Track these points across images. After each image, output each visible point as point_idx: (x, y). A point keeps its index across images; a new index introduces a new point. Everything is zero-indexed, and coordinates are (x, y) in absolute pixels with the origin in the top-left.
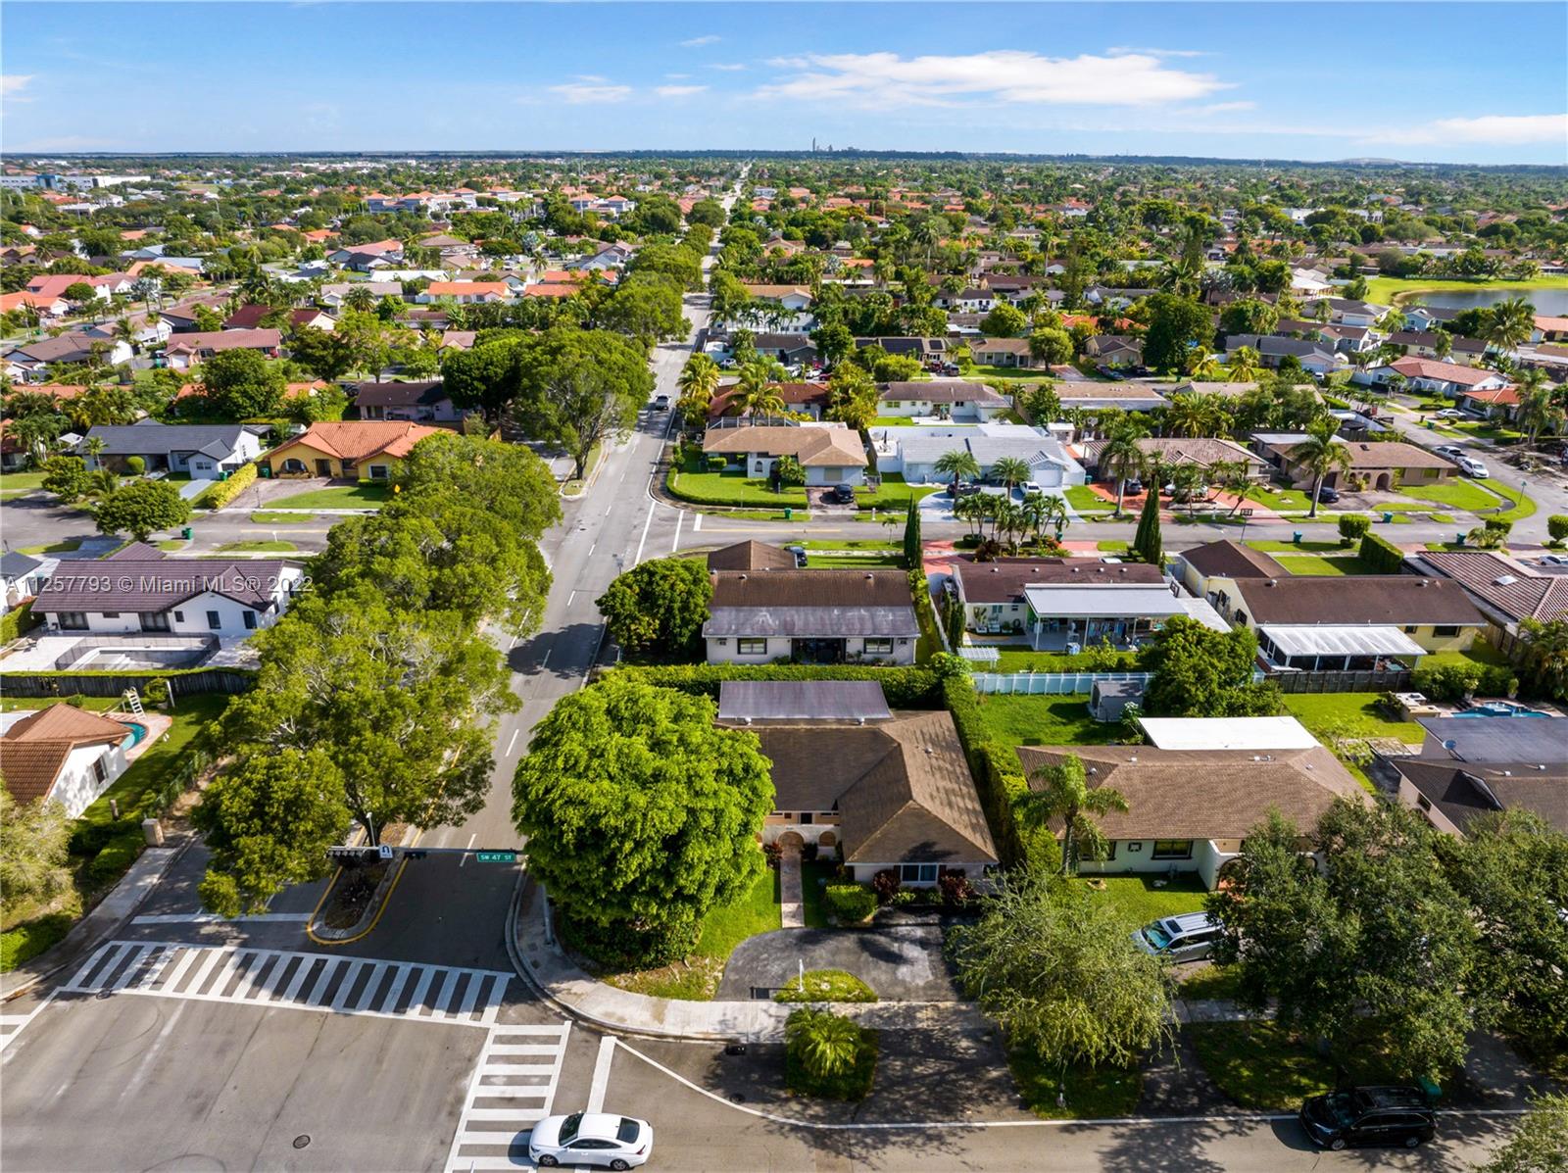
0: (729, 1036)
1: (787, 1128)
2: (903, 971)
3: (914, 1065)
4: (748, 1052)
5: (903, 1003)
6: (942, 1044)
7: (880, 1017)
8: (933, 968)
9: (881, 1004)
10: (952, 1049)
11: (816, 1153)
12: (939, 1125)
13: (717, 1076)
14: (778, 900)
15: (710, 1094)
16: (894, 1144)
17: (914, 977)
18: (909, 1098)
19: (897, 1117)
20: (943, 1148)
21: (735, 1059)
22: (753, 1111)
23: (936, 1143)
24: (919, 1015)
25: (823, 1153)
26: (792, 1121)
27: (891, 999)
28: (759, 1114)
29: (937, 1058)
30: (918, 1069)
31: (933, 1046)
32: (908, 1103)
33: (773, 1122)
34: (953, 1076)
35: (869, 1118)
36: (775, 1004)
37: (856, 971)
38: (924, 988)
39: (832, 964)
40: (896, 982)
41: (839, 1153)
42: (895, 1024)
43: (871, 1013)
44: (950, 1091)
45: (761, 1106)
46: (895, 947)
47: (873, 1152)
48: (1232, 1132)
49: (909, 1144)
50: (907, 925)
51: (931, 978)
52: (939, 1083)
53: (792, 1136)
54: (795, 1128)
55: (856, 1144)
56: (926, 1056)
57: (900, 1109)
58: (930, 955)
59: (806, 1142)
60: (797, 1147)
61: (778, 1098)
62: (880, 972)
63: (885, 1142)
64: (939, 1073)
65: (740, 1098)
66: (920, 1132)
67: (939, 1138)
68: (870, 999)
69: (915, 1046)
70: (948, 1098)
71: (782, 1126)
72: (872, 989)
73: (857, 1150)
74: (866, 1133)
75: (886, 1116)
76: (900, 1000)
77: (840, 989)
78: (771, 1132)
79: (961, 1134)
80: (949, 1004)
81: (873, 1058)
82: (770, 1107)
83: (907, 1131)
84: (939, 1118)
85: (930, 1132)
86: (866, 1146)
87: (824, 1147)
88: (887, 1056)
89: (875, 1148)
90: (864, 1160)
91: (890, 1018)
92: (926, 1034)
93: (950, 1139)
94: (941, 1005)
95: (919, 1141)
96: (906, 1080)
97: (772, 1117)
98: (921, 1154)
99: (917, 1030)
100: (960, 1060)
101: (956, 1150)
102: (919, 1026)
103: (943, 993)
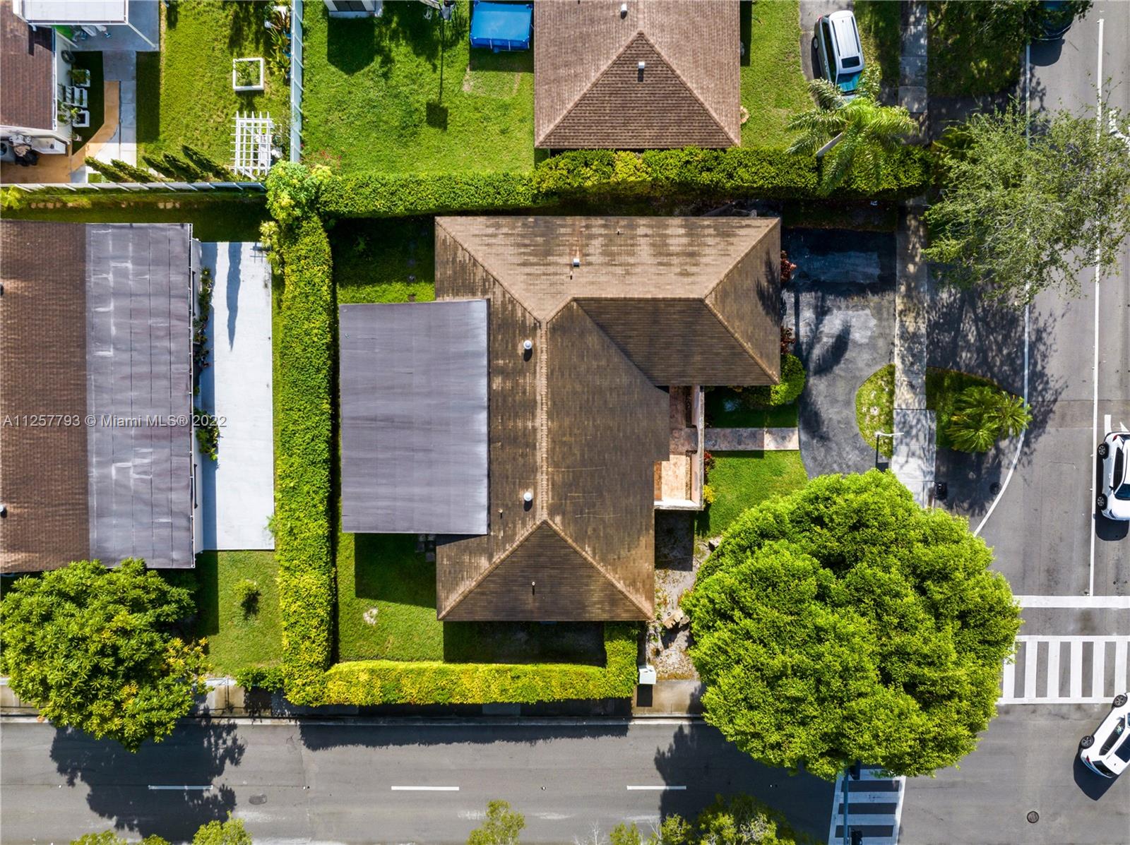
0: (926, 498)
1: (1026, 449)
2: (857, 336)
3: (967, 342)
4: (943, 480)
5: (897, 342)
6: (943, 314)
7: (912, 364)
8: (855, 307)
9: (897, 362)
10: (950, 306)
11: (1050, 428)
12: (1027, 330)
13: (971, 506)
14: (760, 454)
15: (990, 512)
16: (1044, 368)
17: (867, 328)
18: (1000, 350)
19: (1019, 362)
20: (1049, 330)
21: (952, 491)
22: (1007, 477)
23: (1044, 335)
24: (911, 329)
25: (1050, 423)
26: (1019, 446)
27: (892, 353)
28: (1011, 471)
29: (960, 320)
30: (971, 338)
31: (948, 321)
32: (1005, 352)
33: (1019, 460)
34: (980, 310)
35: (1018, 384)
36: (894, 458)
37: (855, 381)
38: (880, 320)
39: (848, 403)
40: (872, 345)
41: (1051, 411)
42: (921, 352)
43: (907, 372)
44: (994, 315)
45: (1003, 470)
46: (827, 341)
47: (1051, 384)
48: (1041, 100)
49: (1044, 356)
50: (797, 325)
51: (868, 311)
52: (987, 324)
53: (1033, 446)
54: (1027, 443)
55: (1043, 397)
56: (958, 331)
57: (1010, 360)
58: (839, 308)
59: (1040, 435)
60: (1043, 443)
61: (997, 456)
62: (858, 359)
63: (1042, 375)
64: (976, 321)
65: (995, 488)
66: (1033, 346)
67: (1039, 332)
68: (892, 373)
69: (946, 338)
70: (1002, 318)
71: (1023, 453)
72: (881, 366)
73: (1049, 396)
74: (1033, 388)
75: (1018, 371)
76: (893, 344)
77: (878, 397)
78: (1029, 462)
79: (1036, 314)
80: (898, 301)
81: (960, 375)
82: (1005, 462)
83: (1031, 355)
84: (1020, 329)
85: (1033, 338)
86: (1045, 389)
87: (1044, 422)
88: (957, 364)
89: (1047, 383)
90: (1057, 393)
91: (913, 356)
92: (932, 327)
93: (1041, 324)
94: (900, 307)
95: (1042, 348)
96: (982, 351)
97: (1015, 461)
98: (1054, 347)
99: (929, 334)
100: (963, 300)
101: (1051, 320)
102: (923, 331)
103: (885, 303)
